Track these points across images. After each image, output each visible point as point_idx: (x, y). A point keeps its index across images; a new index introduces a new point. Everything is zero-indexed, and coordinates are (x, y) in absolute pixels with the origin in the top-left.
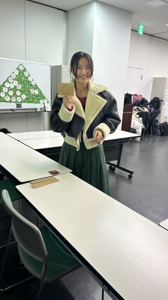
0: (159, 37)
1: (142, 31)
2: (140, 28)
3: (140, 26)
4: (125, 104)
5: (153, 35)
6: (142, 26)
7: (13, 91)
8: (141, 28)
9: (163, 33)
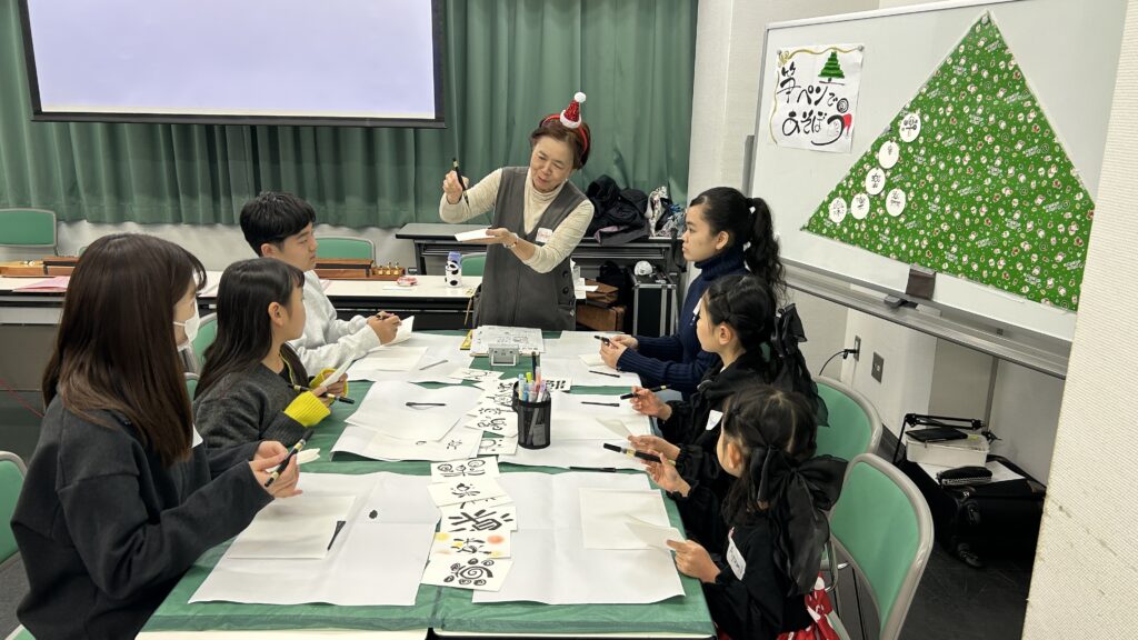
7: (907, 192)
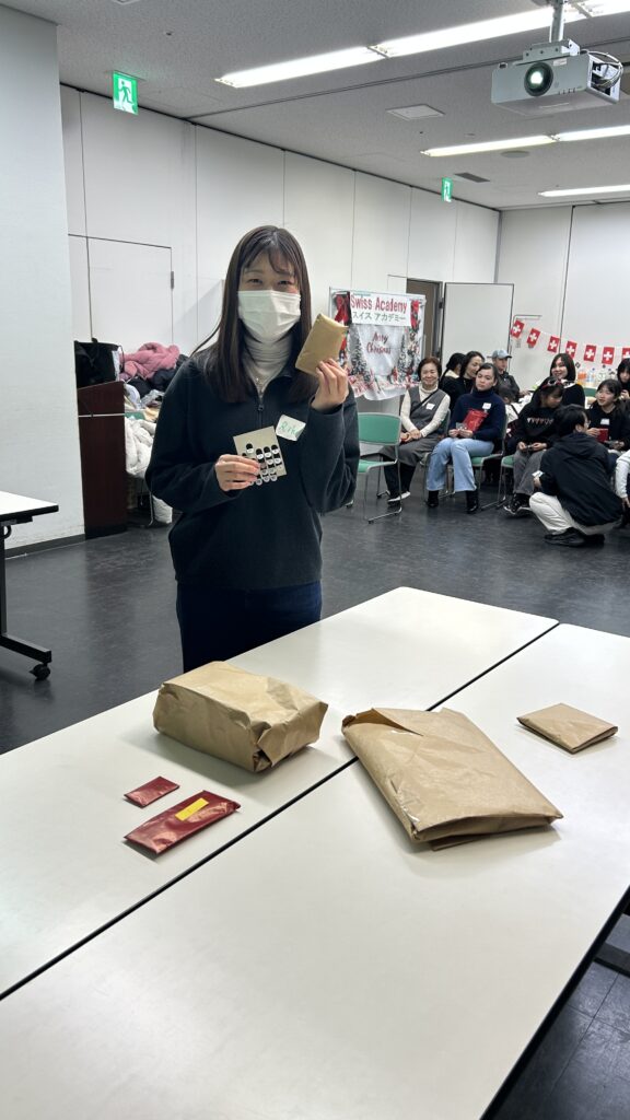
0: (219, 126)
1: (130, 99)
2: (120, 86)
3: (120, 80)
4: (81, 382)
5: (195, 120)
6: (127, 79)
8: (125, 89)
9: (226, 114)
